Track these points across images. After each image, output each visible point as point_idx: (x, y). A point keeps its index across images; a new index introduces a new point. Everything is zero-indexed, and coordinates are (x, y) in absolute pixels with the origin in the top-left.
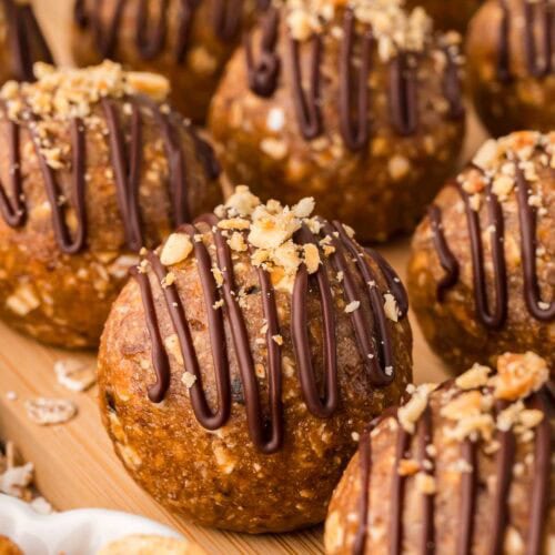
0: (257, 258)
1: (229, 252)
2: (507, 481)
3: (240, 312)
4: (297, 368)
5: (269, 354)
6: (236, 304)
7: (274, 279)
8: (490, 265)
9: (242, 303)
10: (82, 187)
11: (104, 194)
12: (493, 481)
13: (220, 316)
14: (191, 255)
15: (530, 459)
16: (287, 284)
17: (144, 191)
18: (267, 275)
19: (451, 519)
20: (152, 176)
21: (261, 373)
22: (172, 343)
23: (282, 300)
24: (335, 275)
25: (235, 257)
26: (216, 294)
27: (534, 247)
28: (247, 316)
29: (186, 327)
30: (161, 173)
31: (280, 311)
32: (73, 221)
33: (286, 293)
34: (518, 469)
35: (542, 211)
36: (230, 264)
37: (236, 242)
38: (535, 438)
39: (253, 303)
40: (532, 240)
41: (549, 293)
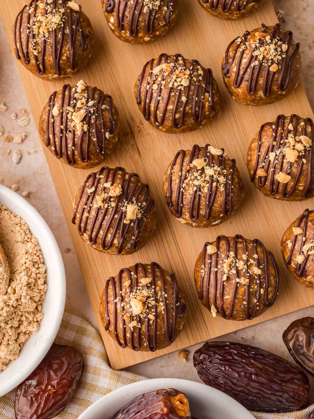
0: (73, 124)
1: (67, 118)
2: (104, 219)
3: (66, 137)
4: (78, 153)
5: (71, 149)
6: (66, 136)
7: (76, 131)
9: (67, 135)
10: (43, 60)
11: (50, 63)
12: (100, 218)
13: (61, 137)
14: (59, 114)
15: (109, 216)
16: (79, 133)
17: (61, 62)
18: (74, 131)
19: (90, 222)
20: (64, 58)
21: (69, 153)
22: (51, 136)
23: (76, 136)
24: (92, 130)
25: (68, 121)
26: (62, 131)
28: (68, 139)
29: (54, 134)
30: (67, 57)
31: (76, 139)
32: (41, 67)
33: (78, 135)
34: (106, 217)
35: (161, 102)
36: (67, 122)
37: (69, 116)
38: (112, 210)
39: (70, 136)
40: (157, 108)
41: (159, 120)
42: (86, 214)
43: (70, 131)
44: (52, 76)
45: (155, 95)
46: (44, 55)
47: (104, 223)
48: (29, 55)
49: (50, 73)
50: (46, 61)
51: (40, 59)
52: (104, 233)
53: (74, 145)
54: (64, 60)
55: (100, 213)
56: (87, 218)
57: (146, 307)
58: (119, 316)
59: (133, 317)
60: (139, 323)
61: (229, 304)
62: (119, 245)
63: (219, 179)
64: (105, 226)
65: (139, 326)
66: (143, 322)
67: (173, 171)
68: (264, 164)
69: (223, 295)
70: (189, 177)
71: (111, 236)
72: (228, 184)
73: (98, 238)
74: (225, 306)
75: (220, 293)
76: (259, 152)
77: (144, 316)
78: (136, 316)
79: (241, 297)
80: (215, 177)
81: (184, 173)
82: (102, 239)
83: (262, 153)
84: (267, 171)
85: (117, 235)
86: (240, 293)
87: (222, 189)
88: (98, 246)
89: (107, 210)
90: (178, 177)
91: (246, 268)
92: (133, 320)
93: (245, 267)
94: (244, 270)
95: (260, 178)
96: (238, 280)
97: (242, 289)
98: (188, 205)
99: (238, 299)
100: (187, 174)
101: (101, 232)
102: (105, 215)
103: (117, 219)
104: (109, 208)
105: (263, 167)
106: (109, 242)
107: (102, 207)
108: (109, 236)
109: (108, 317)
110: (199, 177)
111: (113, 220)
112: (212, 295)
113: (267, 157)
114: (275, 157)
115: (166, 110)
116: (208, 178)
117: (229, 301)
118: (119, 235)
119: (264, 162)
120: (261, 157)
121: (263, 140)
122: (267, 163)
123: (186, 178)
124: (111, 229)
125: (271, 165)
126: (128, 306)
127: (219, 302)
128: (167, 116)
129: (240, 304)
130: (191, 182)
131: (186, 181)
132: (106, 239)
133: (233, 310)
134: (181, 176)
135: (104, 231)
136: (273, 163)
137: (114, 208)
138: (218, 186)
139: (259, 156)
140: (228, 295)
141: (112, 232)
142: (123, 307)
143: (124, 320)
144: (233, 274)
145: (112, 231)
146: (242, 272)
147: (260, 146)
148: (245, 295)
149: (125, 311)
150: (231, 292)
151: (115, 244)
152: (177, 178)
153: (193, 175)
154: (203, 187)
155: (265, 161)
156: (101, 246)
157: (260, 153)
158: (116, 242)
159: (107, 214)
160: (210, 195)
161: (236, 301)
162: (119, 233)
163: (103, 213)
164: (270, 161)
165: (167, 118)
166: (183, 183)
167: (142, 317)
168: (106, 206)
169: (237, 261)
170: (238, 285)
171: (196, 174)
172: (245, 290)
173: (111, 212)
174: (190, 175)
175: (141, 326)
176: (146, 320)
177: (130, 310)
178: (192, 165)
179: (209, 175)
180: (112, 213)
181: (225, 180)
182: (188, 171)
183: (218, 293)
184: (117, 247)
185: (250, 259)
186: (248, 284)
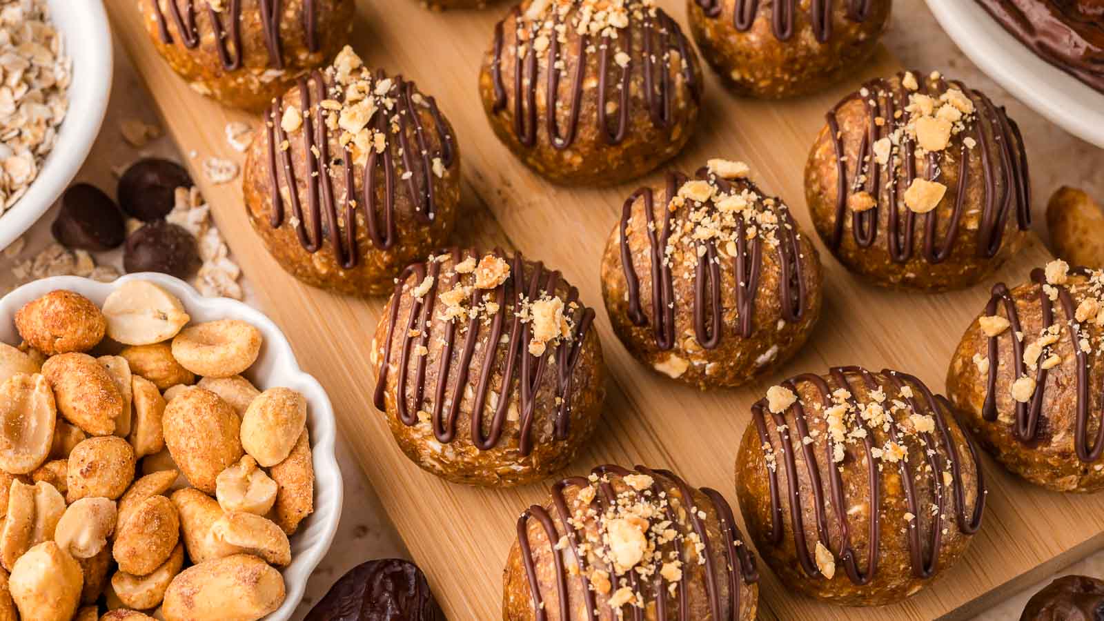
0: (344, 139)
1: (326, 129)
2: (471, 352)
3: (329, 179)
4: (366, 220)
5: (346, 211)
6: (327, 174)
7: (353, 157)
8: (526, 104)
9: (331, 174)
10: (237, 24)
11: (254, 30)
12: (461, 351)
13: (316, 181)
14: (302, 125)
15: (485, 340)
16: (362, 161)
17: (284, 26)
18: (349, 155)
19: (434, 370)
20: (290, 14)
21: (341, 223)
22: (286, 192)
23: (358, 171)
24: (397, 151)
25: (329, 135)
26: (315, 165)
27: (555, 100)
28: (334, 182)
29: (294, 181)
30: (297, 11)
31: (357, 181)
32: (231, 47)
33: (361, 167)
34: (478, 346)
35: (563, 74)
36: (326, 139)
37: (330, 122)
38: (492, 322)
39: (338, 173)
40: (554, 95)
41: (563, 131)
42: (418, 350)
43: (338, 162)
44: (261, 74)
45: (544, 64)
46: (238, 11)
47: (475, 363)
48: (197, 19)
49: (255, 66)
50: (245, 26)
51: (228, 22)
52: (476, 393)
53: (353, 194)
54: (289, 21)
55: (458, 338)
56: (424, 361)
57: (653, 545)
58: (577, 588)
59: (619, 578)
60: (638, 594)
61: (866, 531)
62: (522, 426)
63: (760, 218)
64: (478, 373)
65: (640, 604)
66: (647, 591)
67: (628, 231)
68: (863, 178)
69: (843, 505)
70: (678, 229)
71: (499, 399)
72: (785, 234)
73: (461, 416)
74: (853, 539)
75: (833, 503)
76: (842, 154)
77: (651, 573)
78: (627, 574)
79: (894, 501)
80: (747, 215)
81: (661, 225)
82: (471, 416)
83: (850, 156)
84: (875, 194)
85: (515, 394)
86: (891, 491)
87: (773, 242)
88: (463, 445)
89: (477, 323)
90: (647, 238)
91: (891, 421)
92: (619, 587)
93: (888, 416)
94: (887, 427)
95: (860, 216)
96: (876, 453)
97: (894, 479)
98: (687, 303)
99: (886, 508)
100: (672, 221)
101: (469, 393)
102: (475, 338)
103: (507, 345)
104: (481, 318)
105: (862, 189)
106: (493, 418)
107: (462, 320)
108: (493, 398)
109: (540, 600)
110: (706, 221)
111: (499, 351)
112: (810, 518)
113: (867, 159)
114: (892, 150)
115: (579, 94)
116: (730, 221)
117: (862, 519)
118: (520, 392)
119: (863, 173)
120: (852, 167)
121: (846, 126)
122: (872, 176)
123: (669, 232)
124: (496, 377)
125: (884, 175)
126: (599, 552)
127: (835, 530)
128: (584, 111)
129: (895, 525)
130: (686, 240)
131: (673, 239)
132: (485, 413)
133: (877, 548)
134: (655, 233)
135: (475, 388)
136: (888, 169)
137: (496, 318)
138: (762, 236)
139: (844, 167)
140: (859, 502)
141: (499, 385)
142: (585, 558)
143: (592, 595)
144: (858, 439)
145: (500, 382)
146: (881, 433)
147: (841, 144)
148: (904, 494)
149: (591, 567)
150: (865, 493)
151: (513, 423)
152: (644, 242)
153: (687, 218)
154: (723, 245)
155: (865, 170)
156: (469, 442)
157: (843, 159)
158: (512, 415)
159: (479, 337)
160: (746, 262)
161: (883, 516)
162: (520, 385)
163: (468, 337)
164: (878, 166)
165: (584, 117)
166: (665, 244)
167: (644, 578)
168: (473, 313)
169: (861, 406)
170: (881, 468)
171: (694, 216)
172: (900, 480)
173: (488, 330)
174: (680, 222)
175: (646, 602)
176: (657, 583)
177: (606, 560)
178: (678, 201)
179: (731, 212)
180: (491, 332)
181: (775, 219)
182: (674, 214)
183: (827, 503)
184: (517, 436)
185: (895, 401)
186: (906, 460)
